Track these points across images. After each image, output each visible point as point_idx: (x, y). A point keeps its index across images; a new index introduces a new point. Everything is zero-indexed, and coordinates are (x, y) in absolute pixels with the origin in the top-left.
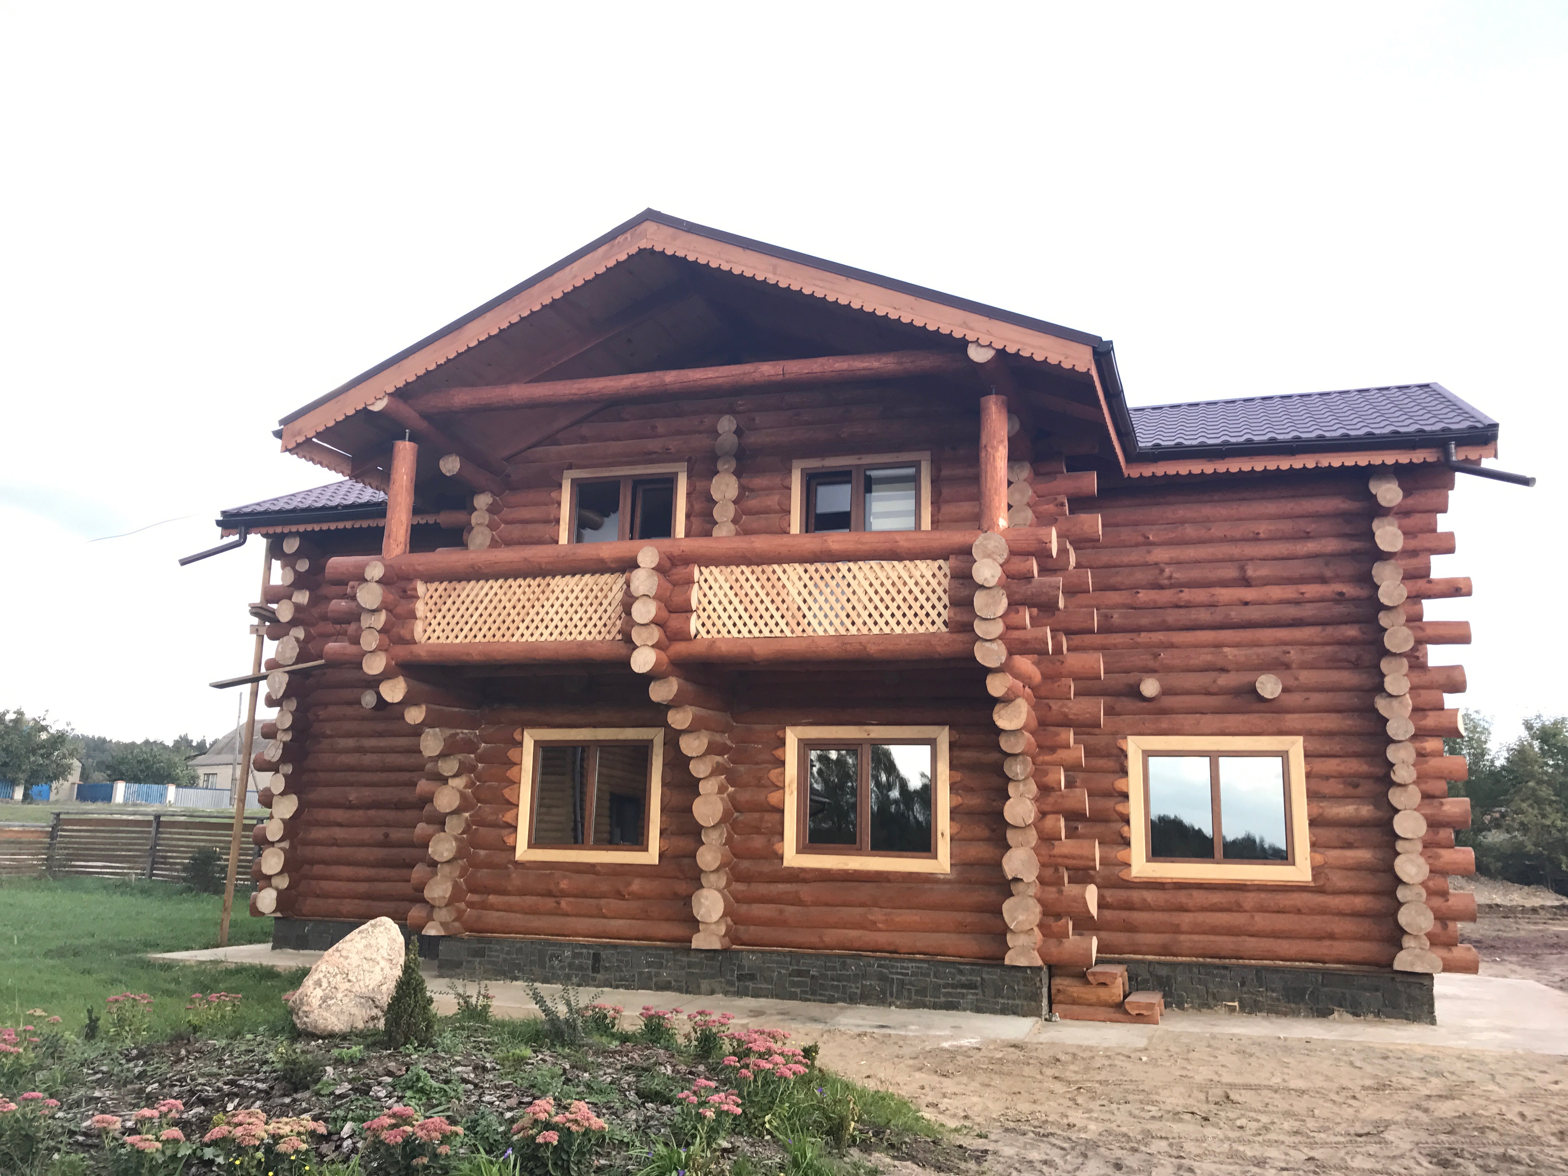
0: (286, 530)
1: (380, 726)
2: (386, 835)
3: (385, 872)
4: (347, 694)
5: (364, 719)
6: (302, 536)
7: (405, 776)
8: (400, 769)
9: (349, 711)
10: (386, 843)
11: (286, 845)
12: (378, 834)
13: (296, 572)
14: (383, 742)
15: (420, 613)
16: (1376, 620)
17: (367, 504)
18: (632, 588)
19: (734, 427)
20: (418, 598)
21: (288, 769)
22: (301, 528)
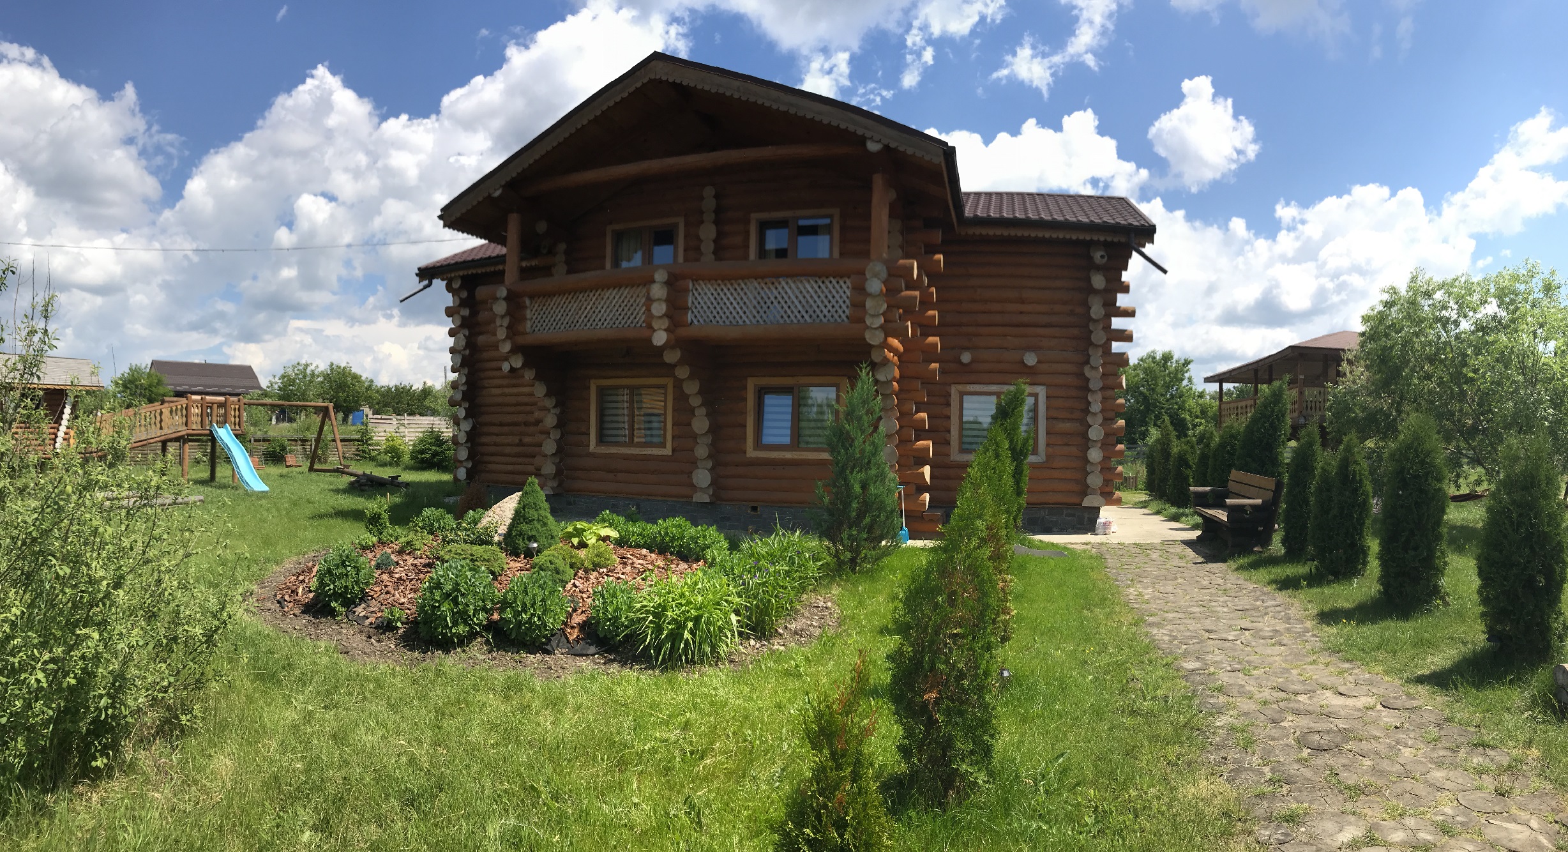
0: (453, 275)
1: (514, 381)
2: (520, 440)
3: (521, 460)
4: (494, 364)
5: (504, 377)
6: (463, 278)
7: (528, 408)
8: (526, 404)
9: (497, 373)
10: (521, 444)
11: (469, 445)
12: (516, 440)
13: (460, 299)
14: (515, 390)
15: (528, 316)
16: (1087, 326)
17: (498, 256)
18: (651, 294)
19: (714, 193)
20: (526, 307)
21: (467, 405)
22: (461, 273)
